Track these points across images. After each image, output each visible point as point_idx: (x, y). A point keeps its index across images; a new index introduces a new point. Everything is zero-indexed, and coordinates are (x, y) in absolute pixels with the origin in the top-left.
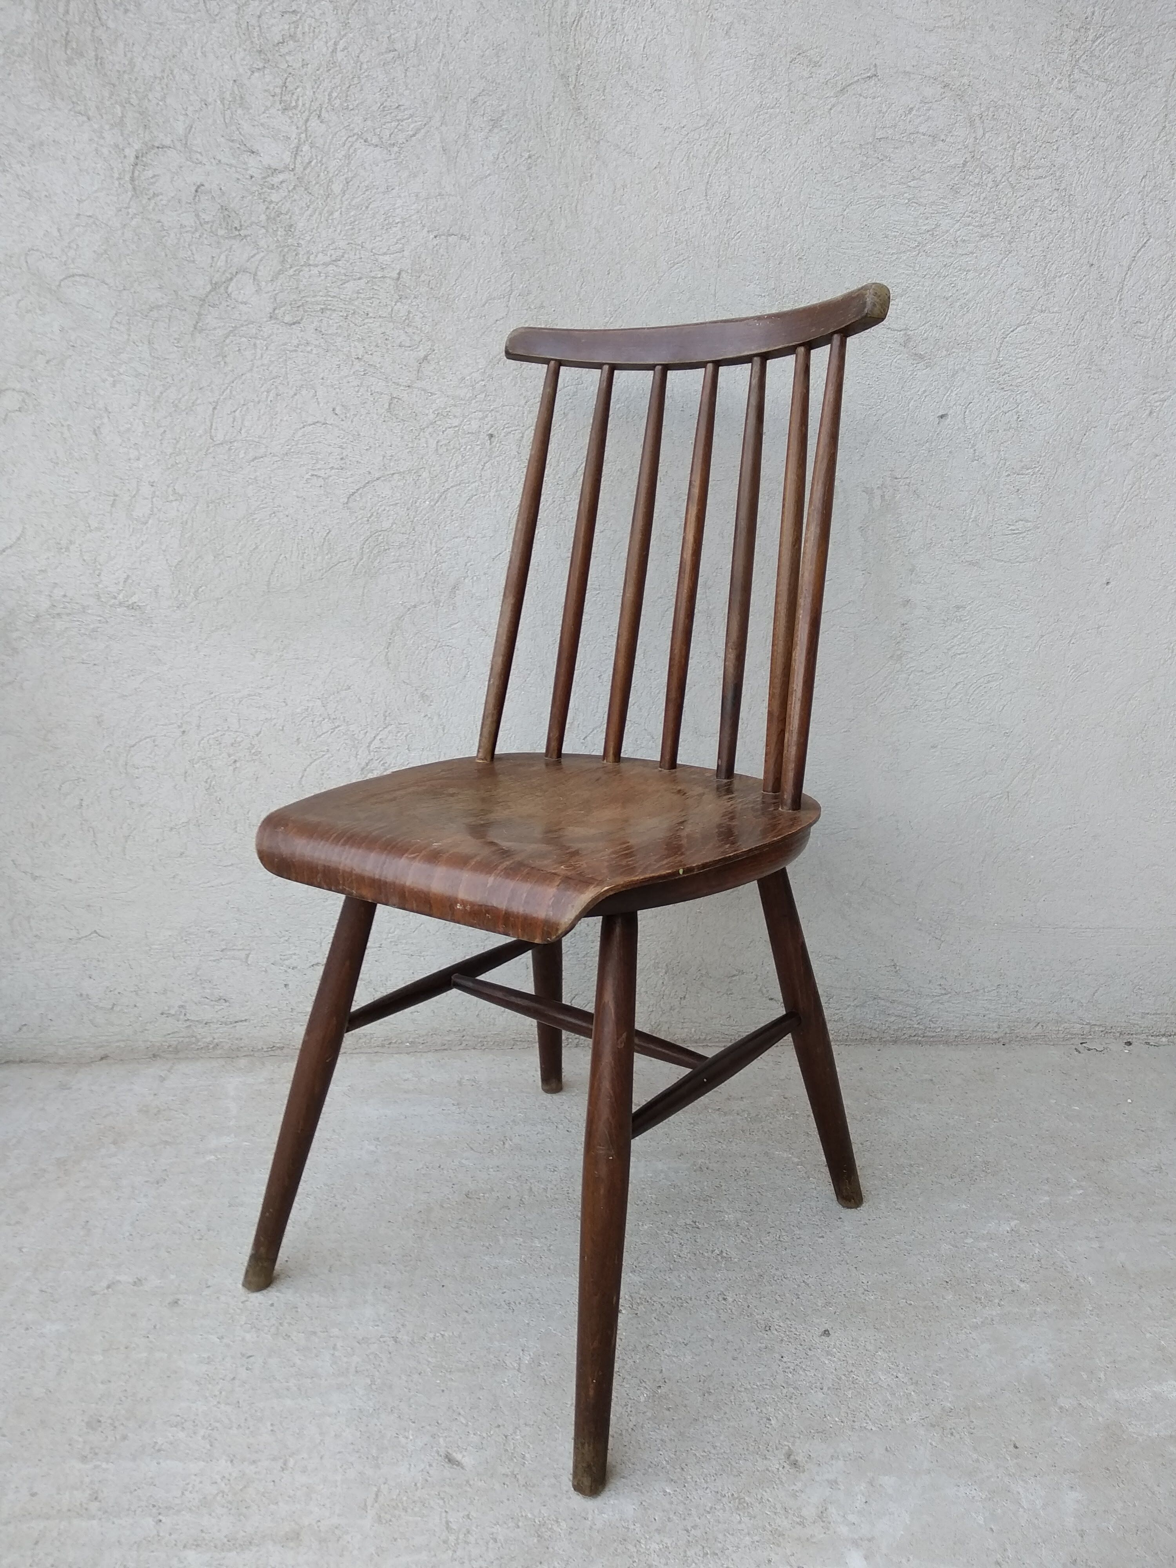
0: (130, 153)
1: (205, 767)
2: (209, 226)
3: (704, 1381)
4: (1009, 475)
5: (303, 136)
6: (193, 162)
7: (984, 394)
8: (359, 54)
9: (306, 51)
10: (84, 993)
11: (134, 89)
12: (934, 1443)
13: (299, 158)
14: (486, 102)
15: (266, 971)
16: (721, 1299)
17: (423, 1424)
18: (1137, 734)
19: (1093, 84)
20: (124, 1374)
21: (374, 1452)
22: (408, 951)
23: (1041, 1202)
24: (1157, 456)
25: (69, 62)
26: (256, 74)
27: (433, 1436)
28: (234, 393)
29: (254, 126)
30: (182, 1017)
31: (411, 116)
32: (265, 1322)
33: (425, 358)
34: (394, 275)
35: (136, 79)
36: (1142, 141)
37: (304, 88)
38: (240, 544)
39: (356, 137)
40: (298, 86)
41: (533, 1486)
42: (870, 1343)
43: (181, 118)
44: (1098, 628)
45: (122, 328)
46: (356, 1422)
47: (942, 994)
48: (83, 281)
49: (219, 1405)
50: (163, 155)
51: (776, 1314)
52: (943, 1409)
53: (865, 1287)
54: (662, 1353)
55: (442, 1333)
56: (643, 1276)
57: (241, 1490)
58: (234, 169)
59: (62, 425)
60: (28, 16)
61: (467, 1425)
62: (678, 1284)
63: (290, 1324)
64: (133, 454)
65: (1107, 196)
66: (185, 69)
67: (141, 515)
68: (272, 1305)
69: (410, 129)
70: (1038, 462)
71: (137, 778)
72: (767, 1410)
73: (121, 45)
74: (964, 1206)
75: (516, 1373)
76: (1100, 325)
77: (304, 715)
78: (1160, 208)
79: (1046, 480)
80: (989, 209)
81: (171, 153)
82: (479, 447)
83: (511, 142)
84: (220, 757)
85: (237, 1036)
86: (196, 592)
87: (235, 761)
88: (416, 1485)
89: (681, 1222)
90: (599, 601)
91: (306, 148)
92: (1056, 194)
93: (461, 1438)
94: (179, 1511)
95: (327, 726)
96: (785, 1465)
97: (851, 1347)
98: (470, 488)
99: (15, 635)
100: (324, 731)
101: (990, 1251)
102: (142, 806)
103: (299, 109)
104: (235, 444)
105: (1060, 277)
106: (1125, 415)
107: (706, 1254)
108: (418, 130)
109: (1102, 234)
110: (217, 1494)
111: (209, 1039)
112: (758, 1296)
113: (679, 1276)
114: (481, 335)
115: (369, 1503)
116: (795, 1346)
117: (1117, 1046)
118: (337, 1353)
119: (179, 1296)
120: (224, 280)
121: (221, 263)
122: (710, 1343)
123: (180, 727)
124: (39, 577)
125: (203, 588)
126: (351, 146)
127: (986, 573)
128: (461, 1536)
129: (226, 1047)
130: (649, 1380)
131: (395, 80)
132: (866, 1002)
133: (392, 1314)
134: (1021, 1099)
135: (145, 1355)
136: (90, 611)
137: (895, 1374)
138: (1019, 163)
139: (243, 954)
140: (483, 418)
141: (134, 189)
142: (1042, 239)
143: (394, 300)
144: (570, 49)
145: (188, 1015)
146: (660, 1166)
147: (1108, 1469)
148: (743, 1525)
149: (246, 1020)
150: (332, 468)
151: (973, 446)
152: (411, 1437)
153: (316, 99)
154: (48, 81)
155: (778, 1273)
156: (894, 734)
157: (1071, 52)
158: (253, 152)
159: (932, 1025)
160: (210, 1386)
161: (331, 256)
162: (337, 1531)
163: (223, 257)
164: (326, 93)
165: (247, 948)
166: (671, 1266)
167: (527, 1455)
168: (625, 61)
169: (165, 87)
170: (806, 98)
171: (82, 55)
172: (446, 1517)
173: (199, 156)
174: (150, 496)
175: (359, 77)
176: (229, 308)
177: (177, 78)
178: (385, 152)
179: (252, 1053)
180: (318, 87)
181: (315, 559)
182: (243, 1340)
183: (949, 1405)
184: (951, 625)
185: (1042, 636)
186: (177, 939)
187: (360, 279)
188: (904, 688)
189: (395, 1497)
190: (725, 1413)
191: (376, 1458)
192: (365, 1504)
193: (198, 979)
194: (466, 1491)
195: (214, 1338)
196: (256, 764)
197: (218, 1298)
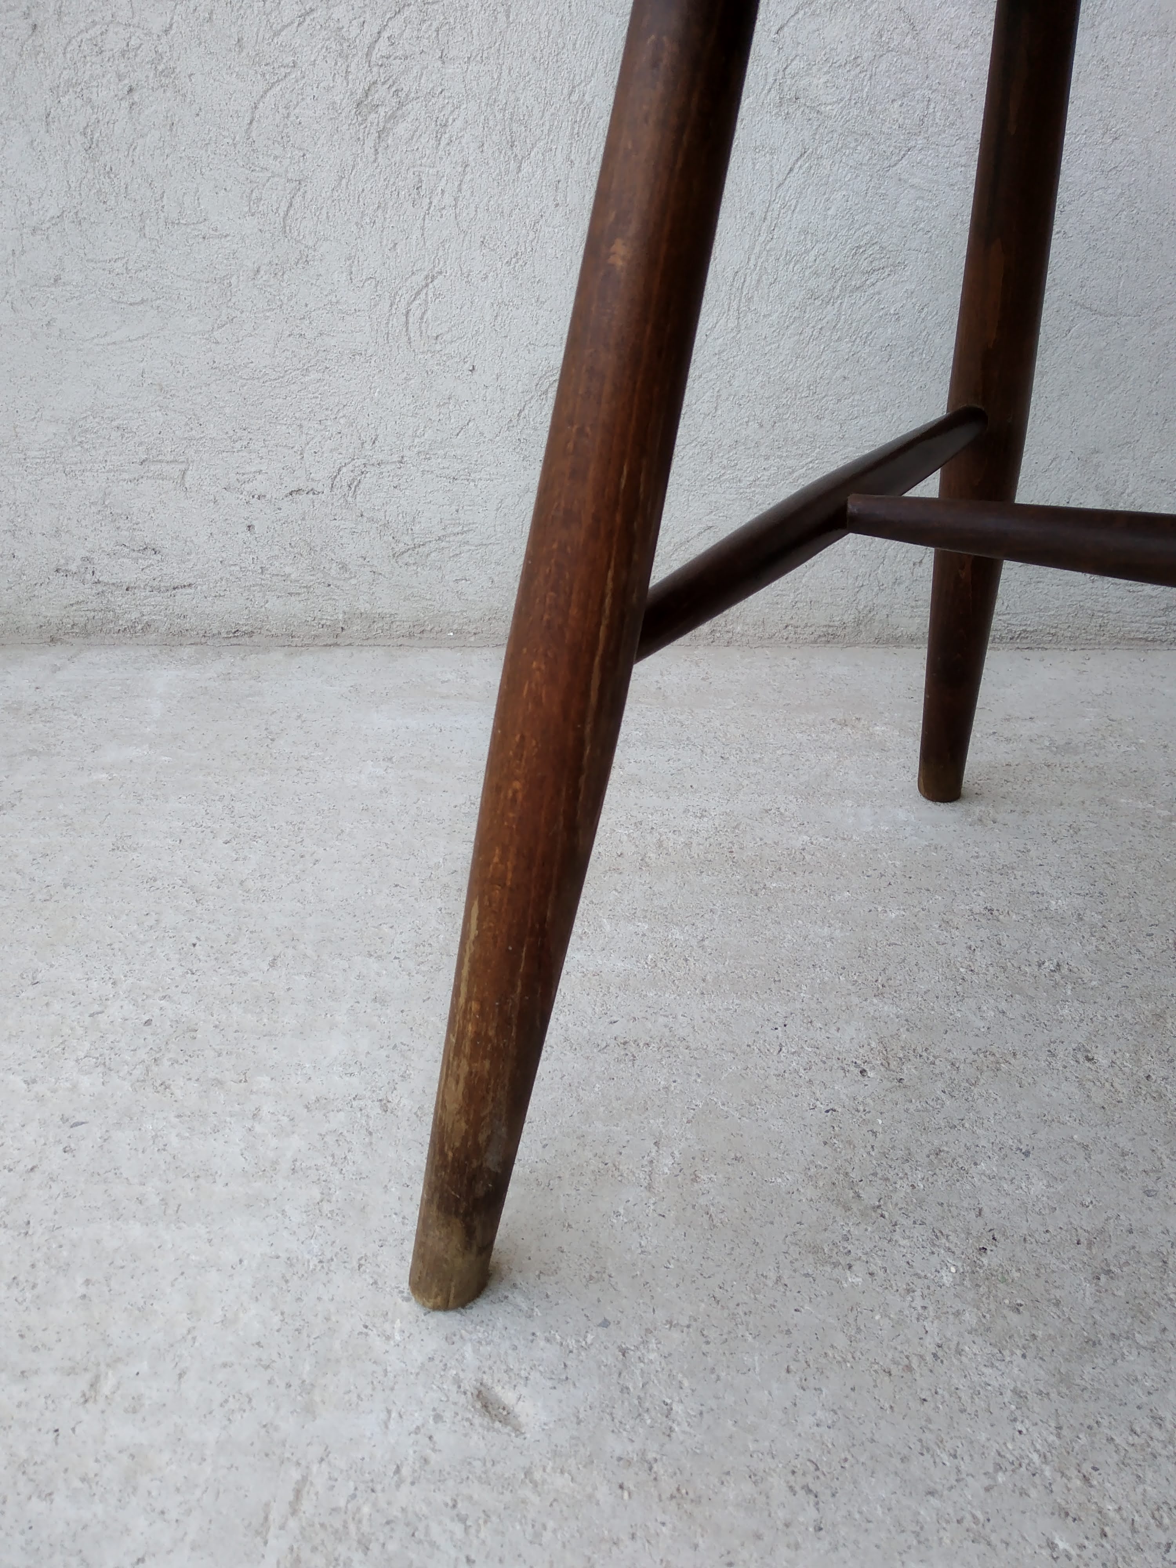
1: (79, 102)
15: (216, 501)
21: (306, 1369)
22: (447, 472)
30: (88, 576)
32: (127, 1057)
41: (697, 1501)
46: (275, 1290)
54: (973, 1170)
56: (902, 1005)
63: (174, 1062)
68: (148, 1023)
75: (645, 1194)
84: (105, 81)
85: (177, 611)
87: (131, 90)
88: (398, 1470)
93: (515, 1348)
100: (286, 20)
111: (134, 615)
115: (275, 1516)
118: (258, 1128)
129: (163, 629)
130: (955, 1232)
133: (383, 1053)
139: (174, 471)
145: (97, 574)
149: (190, 585)
152: (398, 1338)
165: (182, 459)
166: (959, 988)
167: (677, 1408)
179: (203, 640)
182: (74, 1088)
186: (66, 441)
189: (342, 1503)
191: (307, 1388)
192: (266, 1519)
193: (108, 512)
194: (524, 1502)
195: (17, 1082)
196: (168, 94)
197: (47, 1004)
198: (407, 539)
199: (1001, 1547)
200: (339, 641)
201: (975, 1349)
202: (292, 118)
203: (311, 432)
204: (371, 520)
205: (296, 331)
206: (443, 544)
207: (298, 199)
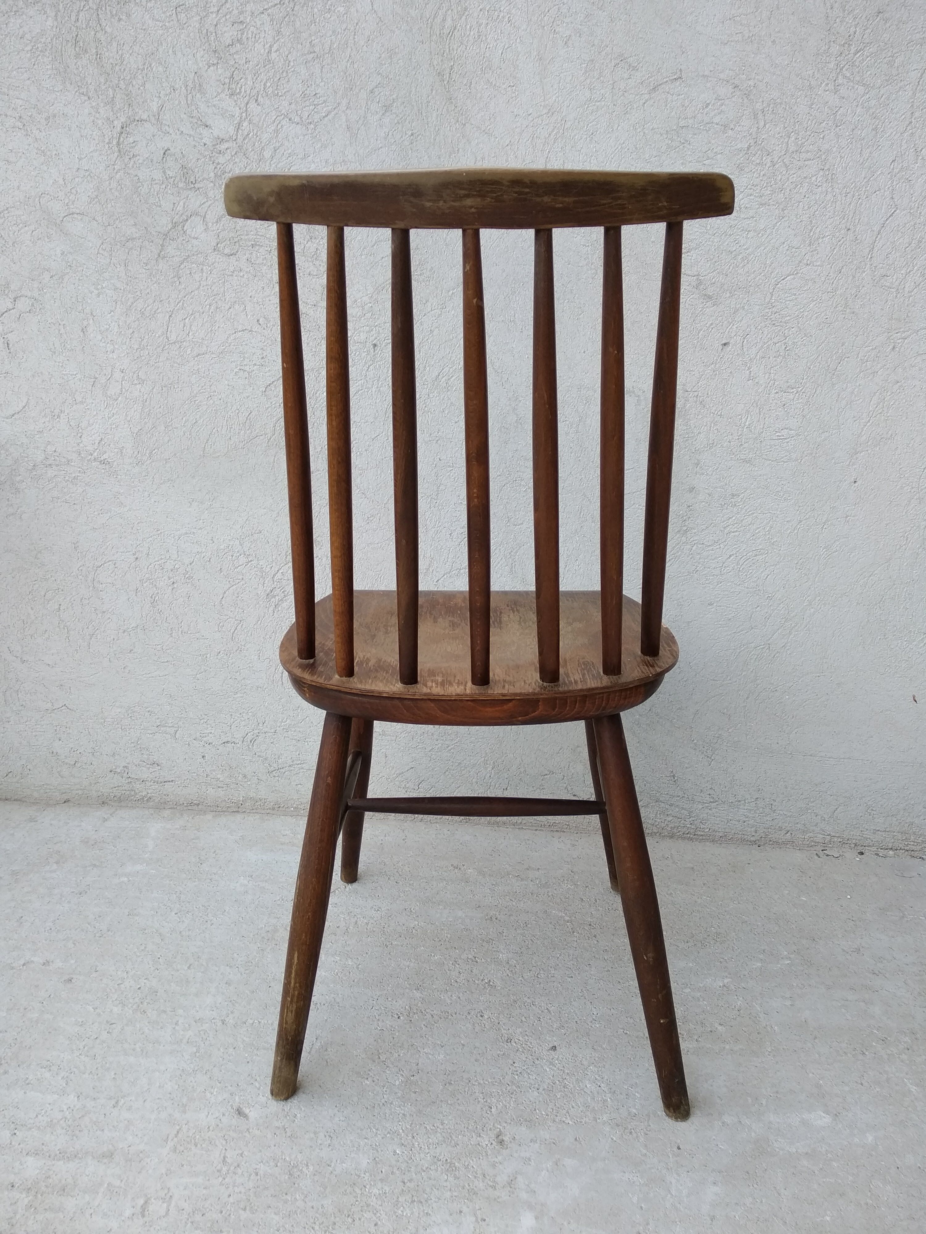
0: (118, 124)
1: (151, 586)
2: (172, 180)
3: (449, 1074)
4: (777, 393)
5: (244, 114)
6: (162, 132)
7: (759, 328)
8: (288, 54)
9: (249, 52)
10: (55, 751)
11: (122, 77)
12: (614, 1138)
13: (240, 131)
14: (381, 92)
15: (189, 745)
16: (479, 1015)
17: (227, 1085)
18: (876, 604)
19: (853, 87)
20: (19, 1028)
21: (184, 1100)
22: (295, 737)
23: (754, 966)
24: (898, 382)
25: (77, 56)
26: (212, 68)
27: (231, 1094)
28: (185, 305)
29: (208, 106)
30: (125, 774)
31: (325, 102)
32: (131, 1001)
35: (124, 70)
36: (892, 133)
37: (246, 79)
38: (184, 419)
39: (283, 116)
40: (242, 78)
41: (296, 1138)
42: (586, 1059)
43: (156, 99)
44: (846, 517)
45: (105, 254)
46: (177, 1078)
47: (711, 802)
48: (79, 218)
49: (80, 1056)
50: (141, 127)
51: (519, 1030)
52: (629, 1113)
53: (594, 1017)
54: (422, 1051)
55: (260, 1020)
56: (424, 993)
57: (80, 1118)
58: (192, 138)
59: (60, 324)
60: (50, 22)
61: (259, 1089)
62: (449, 1002)
63: (148, 1003)
64: (110, 348)
65: (863, 176)
66: (160, 63)
67: (113, 394)
68: (139, 988)
69: (323, 112)
70: (801, 383)
71: (101, 591)
72: (491, 1100)
73: (115, 44)
74: (691, 965)
76: (854, 277)
77: (226, 551)
78: (906, 186)
79: (807, 398)
80: (767, 183)
81: (147, 125)
82: (365, 353)
83: (398, 123)
84: (163, 579)
85: (165, 793)
86: (151, 453)
87: (173, 583)
88: (209, 1128)
89: (464, 956)
90: (453, 476)
91: (245, 124)
92: (821, 173)
94: (30, 1129)
95: (243, 560)
96: (493, 1142)
97: (570, 1060)
98: (357, 384)
99: (18, 478)
100: (240, 564)
101: (701, 1000)
102: (104, 612)
103: (242, 95)
104: (185, 343)
105: (823, 238)
106: (872, 349)
107: (477, 982)
108: (329, 113)
109: (858, 206)
110: (61, 1119)
111: (144, 793)
112: (509, 1016)
113: (451, 996)
114: (370, 269)
115: (171, 1137)
116: (526, 1056)
117: (850, 855)
118: (177, 1028)
119: (74, 976)
120: (181, 221)
121: (180, 208)
122: (461, 1046)
123: (134, 554)
124: (37, 436)
125: (156, 450)
126: (279, 123)
127: (756, 469)
128: (232, 1168)
129: (157, 801)
130: (406, 1070)
131: (314, 74)
132: (650, 803)
133: (226, 1003)
134: (761, 888)
135: (37, 1015)
136: (72, 464)
137: (599, 1084)
138: (792, 148)
139: (172, 731)
140: (369, 332)
141: (119, 151)
142: (809, 208)
143: (306, 240)
144: (445, 54)
145: (129, 774)
146: (460, 914)
147: (748, 1173)
148: (448, 1183)
149: (172, 781)
150: (255, 365)
151: (749, 368)
152: (215, 1093)
153: (255, 88)
154: (61, 70)
155: (529, 1001)
156: (679, 592)
157: (837, 62)
158: (207, 126)
159: (702, 826)
160: (78, 1042)
162: (141, 1155)
163: (181, 203)
164: (262, 84)
165: (176, 726)
166: (448, 988)
167: (298, 1115)
168: (487, 63)
169: (145, 76)
170: (626, 94)
171: (86, 51)
172: (225, 1153)
173: (167, 127)
174: (121, 380)
175: (287, 72)
176: (184, 242)
177: (154, 69)
178: (304, 128)
179: (175, 807)
180: (257, 79)
181: (239, 433)
182: (111, 1011)
183: (634, 1111)
184: (727, 509)
185: (801, 521)
186: (124, 715)
188: (688, 556)
189: (191, 1135)
190: (458, 1100)
191: (184, 1106)
192: (167, 1138)
193: (139, 747)
194: (245, 1136)
195: (90, 1008)
196: (189, 586)
197: (101, 980)
198: (275, 765)
199: (380, 1151)
200: (239, 810)
201: (397, 1103)
202: (240, 598)
203: (236, 718)
204: (259, 756)
205: (234, 677)
206: (292, 768)
207: (239, 627)
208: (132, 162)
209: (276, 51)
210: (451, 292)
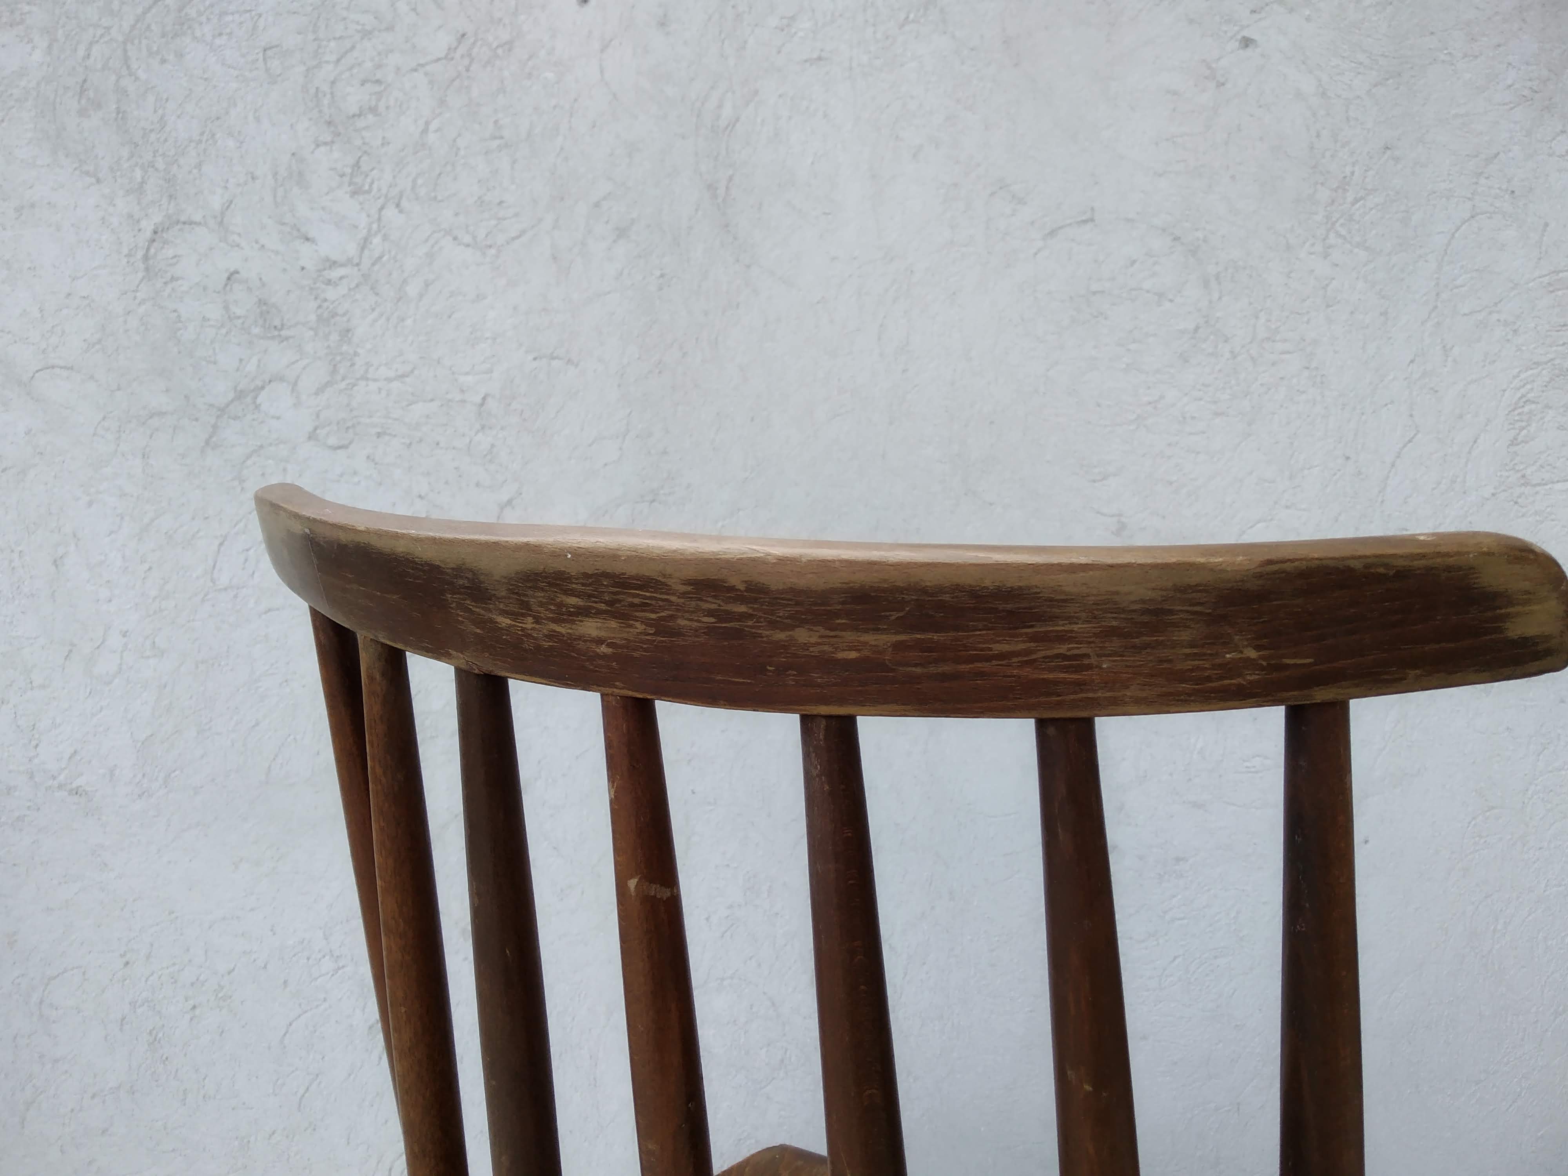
0: (148, 226)
2: (240, 321)
5: (375, 226)
6: (226, 244)
8: (456, 137)
9: (389, 128)
11: (161, 152)
13: (366, 252)
14: (612, 207)
19: (1351, 251)
25: (82, 113)
26: (322, 149)
29: (312, 209)
31: (516, 215)
33: (509, 502)
34: (478, 399)
35: (166, 140)
36: (1409, 321)
37: (382, 170)
38: (236, 718)
39: (443, 232)
40: (375, 168)
43: (219, 191)
45: (108, 436)
48: (66, 374)
50: (190, 233)
58: (280, 257)
59: (12, 551)
60: (38, 56)
64: (104, 593)
65: (1367, 380)
66: (231, 134)
67: (104, 673)
69: (513, 230)
73: (151, 98)
77: (297, 949)
78: (1432, 399)
80: (1225, 384)
81: (201, 231)
83: (640, 256)
86: (167, 777)
91: (377, 240)
92: (1305, 373)
102: (56, 1061)
103: (373, 193)
105: (1310, 468)
108: (523, 233)
120: (252, 388)
121: (252, 367)
123: (122, 956)
125: (177, 772)
126: (436, 243)
131: (500, 172)
138: (1262, 333)
141: (147, 269)
142: (1288, 424)
143: (475, 430)
144: (720, 158)
153: (396, 185)
154: (52, 133)
157: (1326, 213)
158: (307, 239)
161: (397, 370)
163: (254, 360)
164: (410, 180)
169: (202, 152)
170: (1007, 238)
171: (99, 106)
173: (236, 237)
174: (121, 649)
175: (453, 165)
176: (256, 422)
177: (219, 144)
178: (479, 253)
180: (400, 171)
187: (432, 400)
208: (168, 289)
209: (436, 131)
210: (720, 524)
